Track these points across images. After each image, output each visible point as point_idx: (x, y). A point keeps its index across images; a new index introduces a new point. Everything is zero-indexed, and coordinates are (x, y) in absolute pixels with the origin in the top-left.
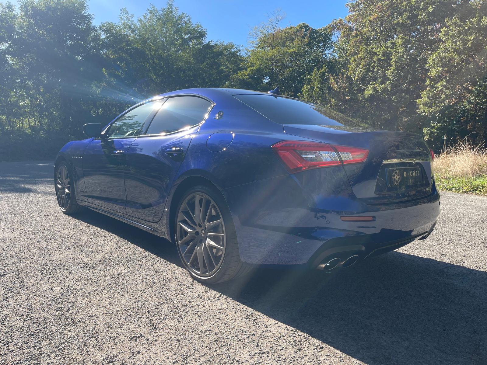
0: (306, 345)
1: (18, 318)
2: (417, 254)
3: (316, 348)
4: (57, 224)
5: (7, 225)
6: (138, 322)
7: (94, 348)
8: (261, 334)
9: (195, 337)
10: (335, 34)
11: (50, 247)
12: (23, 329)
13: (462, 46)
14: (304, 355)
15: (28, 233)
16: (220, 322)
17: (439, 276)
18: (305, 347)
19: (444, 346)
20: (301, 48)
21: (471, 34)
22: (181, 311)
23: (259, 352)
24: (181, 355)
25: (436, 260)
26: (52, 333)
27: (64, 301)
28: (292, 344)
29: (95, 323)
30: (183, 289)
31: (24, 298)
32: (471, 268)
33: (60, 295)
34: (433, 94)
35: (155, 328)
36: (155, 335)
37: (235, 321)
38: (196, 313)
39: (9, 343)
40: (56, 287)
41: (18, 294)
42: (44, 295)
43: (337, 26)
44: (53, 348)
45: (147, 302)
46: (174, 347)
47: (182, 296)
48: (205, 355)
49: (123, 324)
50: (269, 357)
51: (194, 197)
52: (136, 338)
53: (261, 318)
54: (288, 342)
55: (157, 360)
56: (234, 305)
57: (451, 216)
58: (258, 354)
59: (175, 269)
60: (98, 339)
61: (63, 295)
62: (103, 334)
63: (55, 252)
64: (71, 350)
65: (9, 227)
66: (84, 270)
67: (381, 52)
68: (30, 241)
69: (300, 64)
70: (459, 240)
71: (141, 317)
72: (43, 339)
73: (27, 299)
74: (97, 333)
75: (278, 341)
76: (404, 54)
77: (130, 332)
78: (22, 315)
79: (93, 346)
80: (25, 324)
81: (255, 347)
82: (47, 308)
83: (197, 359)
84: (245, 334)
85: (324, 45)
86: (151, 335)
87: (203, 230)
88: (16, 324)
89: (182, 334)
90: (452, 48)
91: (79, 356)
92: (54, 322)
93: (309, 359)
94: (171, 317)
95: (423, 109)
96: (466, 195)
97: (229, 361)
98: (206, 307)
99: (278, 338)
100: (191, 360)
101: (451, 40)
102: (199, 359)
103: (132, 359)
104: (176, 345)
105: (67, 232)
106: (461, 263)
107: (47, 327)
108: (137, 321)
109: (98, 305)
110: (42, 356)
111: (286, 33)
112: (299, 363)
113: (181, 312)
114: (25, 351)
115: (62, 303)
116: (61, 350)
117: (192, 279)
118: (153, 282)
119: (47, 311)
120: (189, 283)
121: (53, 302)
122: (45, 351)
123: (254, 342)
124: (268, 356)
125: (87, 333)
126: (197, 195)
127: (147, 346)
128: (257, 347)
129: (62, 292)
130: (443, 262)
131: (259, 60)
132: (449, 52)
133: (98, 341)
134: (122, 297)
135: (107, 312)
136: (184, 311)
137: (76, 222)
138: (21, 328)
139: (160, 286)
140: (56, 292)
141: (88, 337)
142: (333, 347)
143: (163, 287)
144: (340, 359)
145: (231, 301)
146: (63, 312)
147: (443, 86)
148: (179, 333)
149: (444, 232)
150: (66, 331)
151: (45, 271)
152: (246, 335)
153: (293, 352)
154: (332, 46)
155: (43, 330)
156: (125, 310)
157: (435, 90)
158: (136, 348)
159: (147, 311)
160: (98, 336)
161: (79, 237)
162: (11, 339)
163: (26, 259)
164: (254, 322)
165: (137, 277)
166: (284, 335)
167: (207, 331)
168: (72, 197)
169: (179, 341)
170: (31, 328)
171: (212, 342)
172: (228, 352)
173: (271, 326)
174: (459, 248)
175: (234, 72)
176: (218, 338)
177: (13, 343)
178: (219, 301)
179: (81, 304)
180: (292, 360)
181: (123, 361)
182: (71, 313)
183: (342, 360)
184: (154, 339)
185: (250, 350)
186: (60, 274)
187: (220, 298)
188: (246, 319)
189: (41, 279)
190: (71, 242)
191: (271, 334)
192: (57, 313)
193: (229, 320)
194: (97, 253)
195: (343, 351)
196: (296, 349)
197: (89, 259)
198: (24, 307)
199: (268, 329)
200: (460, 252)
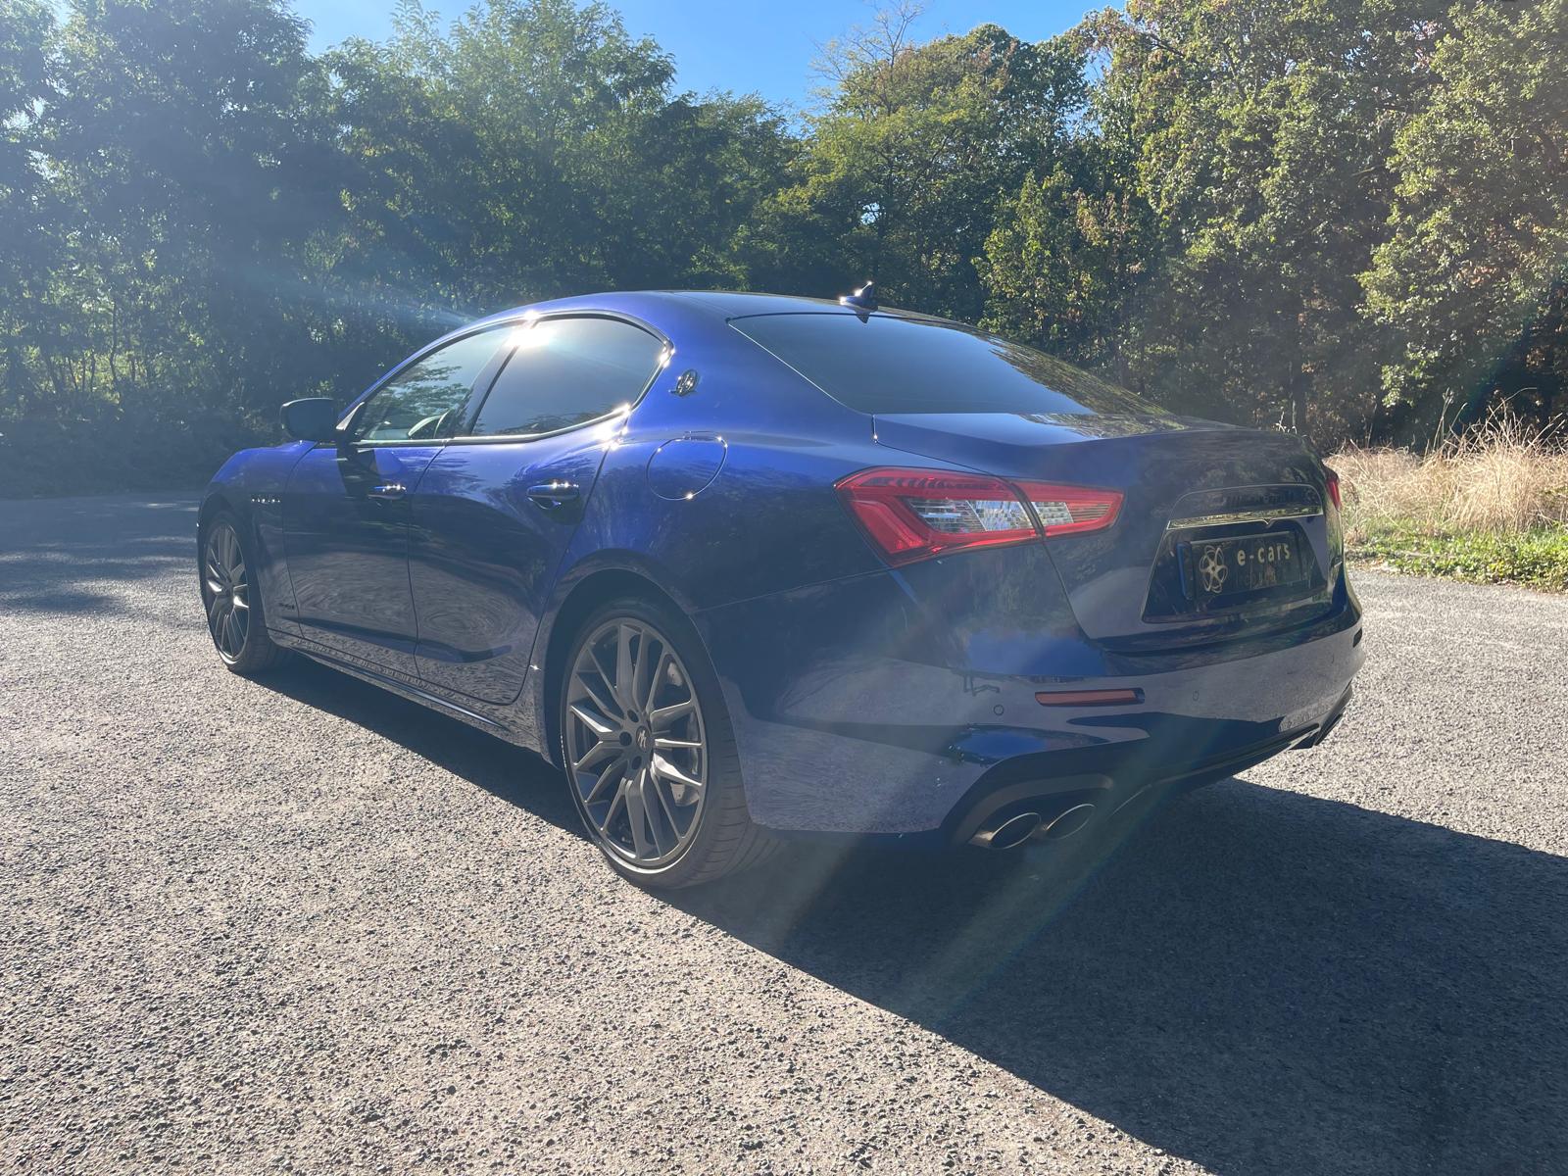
0: (932, 1065)
1: (105, 997)
2: (1303, 788)
3: (958, 1073)
4: (212, 706)
5: (59, 711)
6: (451, 1003)
7: (324, 1081)
8: (804, 1037)
9: (614, 1046)
10: (1093, 59)
11: (192, 779)
12: (121, 1029)
13: (1504, 95)
14: (924, 1094)
15: (124, 735)
16: (688, 1001)
17: (1357, 857)
18: (930, 1073)
19: (1337, 1068)
20: (981, 108)
21: (1535, 57)
22: (576, 970)
23: (795, 1087)
24: (570, 1096)
25: (1357, 806)
26: (206, 1040)
27: (236, 943)
28: (891, 1064)
29: (328, 1007)
30: (584, 905)
31: (120, 936)
32: (1465, 832)
33: (225, 927)
34: (1412, 255)
35: (499, 1020)
36: (500, 1041)
37: (731, 1000)
38: (621, 977)
39: (82, 1068)
40: (213, 903)
41: (102, 924)
42: (178, 926)
43: (1098, 34)
44: (210, 1081)
45: (478, 946)
46: (552, 1076)
47: (582, 925)
48: (638, 1096)
49: (408, 1009)
50: (820, 1101)
51: (615, 632)
52: (444, 1050)
53: (808, 988)
54: (881, 1059)
55: (502, 1111)
56: (733, 951)
57: (1434, 661)
58: (792, 1093)
59: (564, 844)
60: (336, 1053)
61: (233, 925)
62: (350, 1038)
63: (206, 796)
64: (260, 1086)
65: (67, 717)
66: (296, 851)
67: (1242, 120)
68: (133, 760)
69: (979, 163)
70: (1443, 741)
71: (460, 991)
72: (180, 1056)
73: (129, 941)
74: (332, 1036)
75: (852, 1057)
76: (1317, 124)
77: (427, 1033)
78: (117, 989)
79: (323, 1074)
80: (127, 1014)
81: (784, 1075)
82: (189, 965)
83: (615, 1108)
84: (757, 1038)
85: (1059, 96)
86: (487, 1041)
87: (642, 728)
88: (99, 1012)
89: (576, 1038)
90: (1473, 102)
91: (283, 1104)
92: (209, 1006)
93: (935, 1105)
94: (546, 990)
95: (1378, 304)
96: (1495, 591)
97: (705, 1114)
98: (649, 958)
99: (852, 1047)
100: (599, 1111)
101: (1470, 77)
102: (621, 1107)
103: (432, 1110)
104: (558, 1068)
105: (243, 730)
106: (1435, 814)
107: (188, 1021)
108: (449, 1000)
109: (336, 955)
110: (179, 1104)
111: (932, 59)
112: (906, 1116)
113: (575, 973)
114: (129, 1091)
115: (231, 951)
116: (232, 1087)
117: (613, 874)
118: (499, 885)
119: (190, 976)
120: (602, 886)
121: (206, 946)
122: (185, 1091)
123: (780, 1061)
124: (818, 1099)
125: (303, 1038)
126: (623, 627)
127: (474, 1072)
128: (789, 1074)
129: (231, 918)
130: (1378, 812)
131: (844, 151)
132: (1462, 116)
133: (337, 1060)
134: (405, 932)
135: (362, 976)
136: (584, 970)
137: (268, 697)
138: (115, 1026)
139: (518, 895)
140: (215, 918)
141: (307, 1047)
142: (1010, 1072)
143: (526, 900)
144: (1025, 1105)
145: (725, 940)
146: (234, 978)
147: (1444, 228)
148: (569, 1035)
149: (1403, 713)
150: (245, 1033)
151: (178, 856)
152: (760, 1040)
153: (892, 1086)
154: (1085, 97)
155: (180, 1028)
156: (415, 969)
157: (1419, 241)
158: (445, 1080)
159: (478, 973)
160: (335, 1045)
161: (277, 746)
162: (89, 1058)
163: (122, 817)
164: (787, 1000)
165: (450, 870)
166: (872, 1038)
167: (650, 1029)
168: (251, 619)
169: (567, 1058)
170: (143, 1024)
171: (660, 1059)
172: (705, 1087)
173: (836, 1011)
174: (1438, 768)
175: (766, 192)
176: (678, 1050)
177: (93, 1068)
178: (689, 940)
179: (287, 951)
180: (887, 1108)
181: (408, 1115)
182: (259, 980)
183: (1032, 1107)
184: (494, 1052)
185: (770, 1082)
186: (224, 862)
187: (694, 931)
188: (765, 992)
189: (170, 878)
190: (256, 763)
191: (834, 1035)
192: (218, 981)
193: (713, 997)
194: (334, 796)
195: (1037, 1081)
196: (901, 1077)
197: (309, 815)
198: (120, 964)
199: (827, 1022)
200: (1438, 779)
